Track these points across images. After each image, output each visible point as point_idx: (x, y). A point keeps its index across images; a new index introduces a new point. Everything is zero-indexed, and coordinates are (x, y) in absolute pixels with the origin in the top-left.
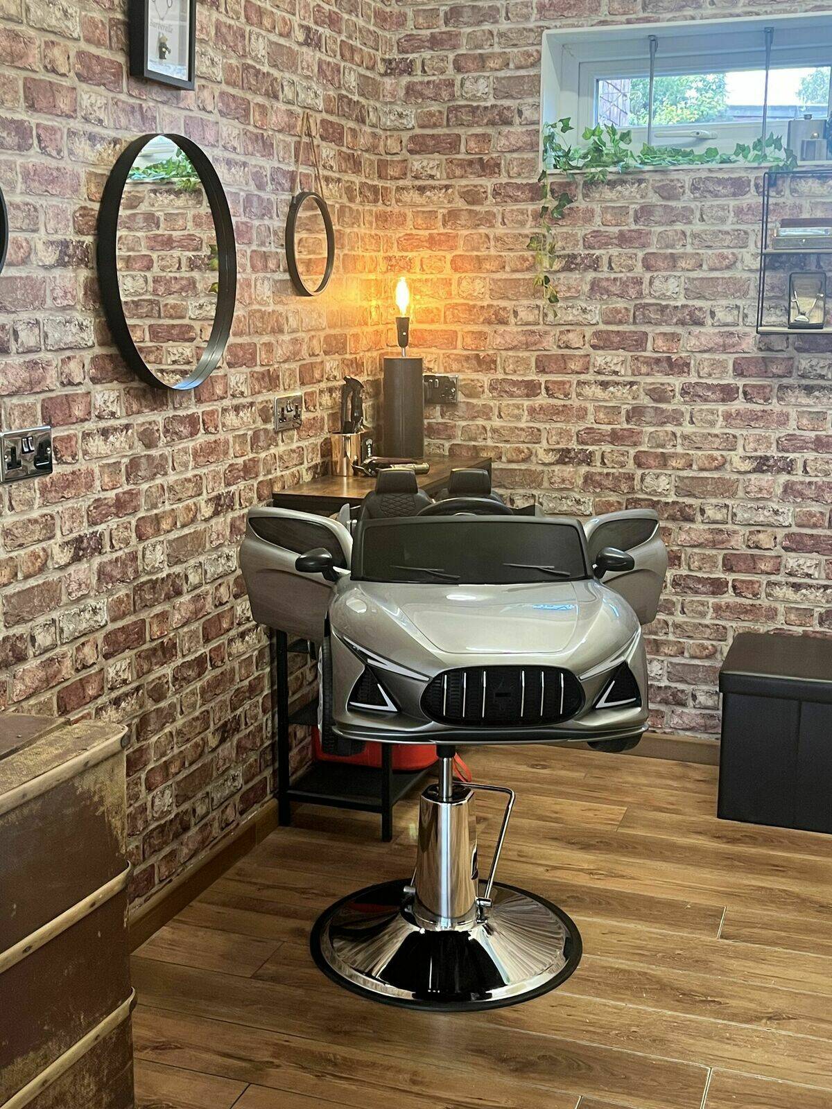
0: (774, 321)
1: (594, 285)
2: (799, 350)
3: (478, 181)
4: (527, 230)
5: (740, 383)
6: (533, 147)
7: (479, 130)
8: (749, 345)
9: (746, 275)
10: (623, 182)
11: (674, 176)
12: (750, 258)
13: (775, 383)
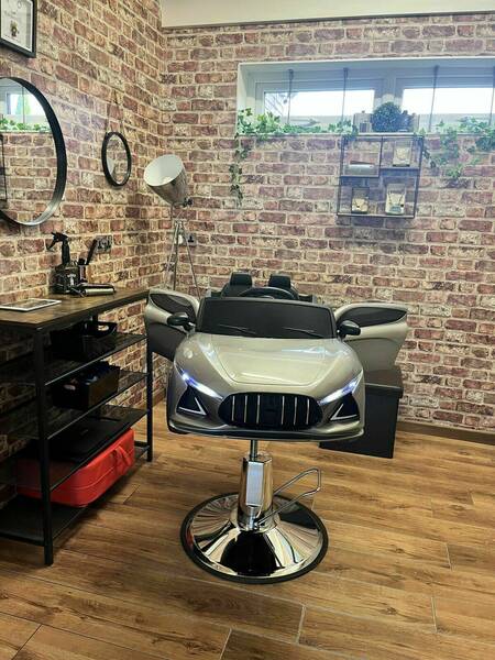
0: (344, 210)
1: (261, 191)
2: (356, 225)
3: (206, 138)
4: (230, 163)
5: (328, 240)
6: (233, 122)
7: (207, 112)
8: (333, 221)
9: (332, 188)
10: (275, 141)
11: (299, 138)
12: (334, 180)
13: (344, 240)
